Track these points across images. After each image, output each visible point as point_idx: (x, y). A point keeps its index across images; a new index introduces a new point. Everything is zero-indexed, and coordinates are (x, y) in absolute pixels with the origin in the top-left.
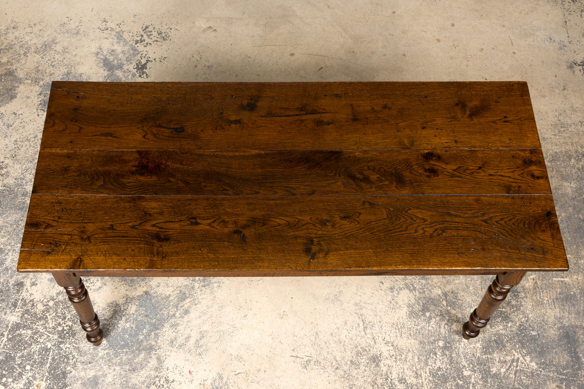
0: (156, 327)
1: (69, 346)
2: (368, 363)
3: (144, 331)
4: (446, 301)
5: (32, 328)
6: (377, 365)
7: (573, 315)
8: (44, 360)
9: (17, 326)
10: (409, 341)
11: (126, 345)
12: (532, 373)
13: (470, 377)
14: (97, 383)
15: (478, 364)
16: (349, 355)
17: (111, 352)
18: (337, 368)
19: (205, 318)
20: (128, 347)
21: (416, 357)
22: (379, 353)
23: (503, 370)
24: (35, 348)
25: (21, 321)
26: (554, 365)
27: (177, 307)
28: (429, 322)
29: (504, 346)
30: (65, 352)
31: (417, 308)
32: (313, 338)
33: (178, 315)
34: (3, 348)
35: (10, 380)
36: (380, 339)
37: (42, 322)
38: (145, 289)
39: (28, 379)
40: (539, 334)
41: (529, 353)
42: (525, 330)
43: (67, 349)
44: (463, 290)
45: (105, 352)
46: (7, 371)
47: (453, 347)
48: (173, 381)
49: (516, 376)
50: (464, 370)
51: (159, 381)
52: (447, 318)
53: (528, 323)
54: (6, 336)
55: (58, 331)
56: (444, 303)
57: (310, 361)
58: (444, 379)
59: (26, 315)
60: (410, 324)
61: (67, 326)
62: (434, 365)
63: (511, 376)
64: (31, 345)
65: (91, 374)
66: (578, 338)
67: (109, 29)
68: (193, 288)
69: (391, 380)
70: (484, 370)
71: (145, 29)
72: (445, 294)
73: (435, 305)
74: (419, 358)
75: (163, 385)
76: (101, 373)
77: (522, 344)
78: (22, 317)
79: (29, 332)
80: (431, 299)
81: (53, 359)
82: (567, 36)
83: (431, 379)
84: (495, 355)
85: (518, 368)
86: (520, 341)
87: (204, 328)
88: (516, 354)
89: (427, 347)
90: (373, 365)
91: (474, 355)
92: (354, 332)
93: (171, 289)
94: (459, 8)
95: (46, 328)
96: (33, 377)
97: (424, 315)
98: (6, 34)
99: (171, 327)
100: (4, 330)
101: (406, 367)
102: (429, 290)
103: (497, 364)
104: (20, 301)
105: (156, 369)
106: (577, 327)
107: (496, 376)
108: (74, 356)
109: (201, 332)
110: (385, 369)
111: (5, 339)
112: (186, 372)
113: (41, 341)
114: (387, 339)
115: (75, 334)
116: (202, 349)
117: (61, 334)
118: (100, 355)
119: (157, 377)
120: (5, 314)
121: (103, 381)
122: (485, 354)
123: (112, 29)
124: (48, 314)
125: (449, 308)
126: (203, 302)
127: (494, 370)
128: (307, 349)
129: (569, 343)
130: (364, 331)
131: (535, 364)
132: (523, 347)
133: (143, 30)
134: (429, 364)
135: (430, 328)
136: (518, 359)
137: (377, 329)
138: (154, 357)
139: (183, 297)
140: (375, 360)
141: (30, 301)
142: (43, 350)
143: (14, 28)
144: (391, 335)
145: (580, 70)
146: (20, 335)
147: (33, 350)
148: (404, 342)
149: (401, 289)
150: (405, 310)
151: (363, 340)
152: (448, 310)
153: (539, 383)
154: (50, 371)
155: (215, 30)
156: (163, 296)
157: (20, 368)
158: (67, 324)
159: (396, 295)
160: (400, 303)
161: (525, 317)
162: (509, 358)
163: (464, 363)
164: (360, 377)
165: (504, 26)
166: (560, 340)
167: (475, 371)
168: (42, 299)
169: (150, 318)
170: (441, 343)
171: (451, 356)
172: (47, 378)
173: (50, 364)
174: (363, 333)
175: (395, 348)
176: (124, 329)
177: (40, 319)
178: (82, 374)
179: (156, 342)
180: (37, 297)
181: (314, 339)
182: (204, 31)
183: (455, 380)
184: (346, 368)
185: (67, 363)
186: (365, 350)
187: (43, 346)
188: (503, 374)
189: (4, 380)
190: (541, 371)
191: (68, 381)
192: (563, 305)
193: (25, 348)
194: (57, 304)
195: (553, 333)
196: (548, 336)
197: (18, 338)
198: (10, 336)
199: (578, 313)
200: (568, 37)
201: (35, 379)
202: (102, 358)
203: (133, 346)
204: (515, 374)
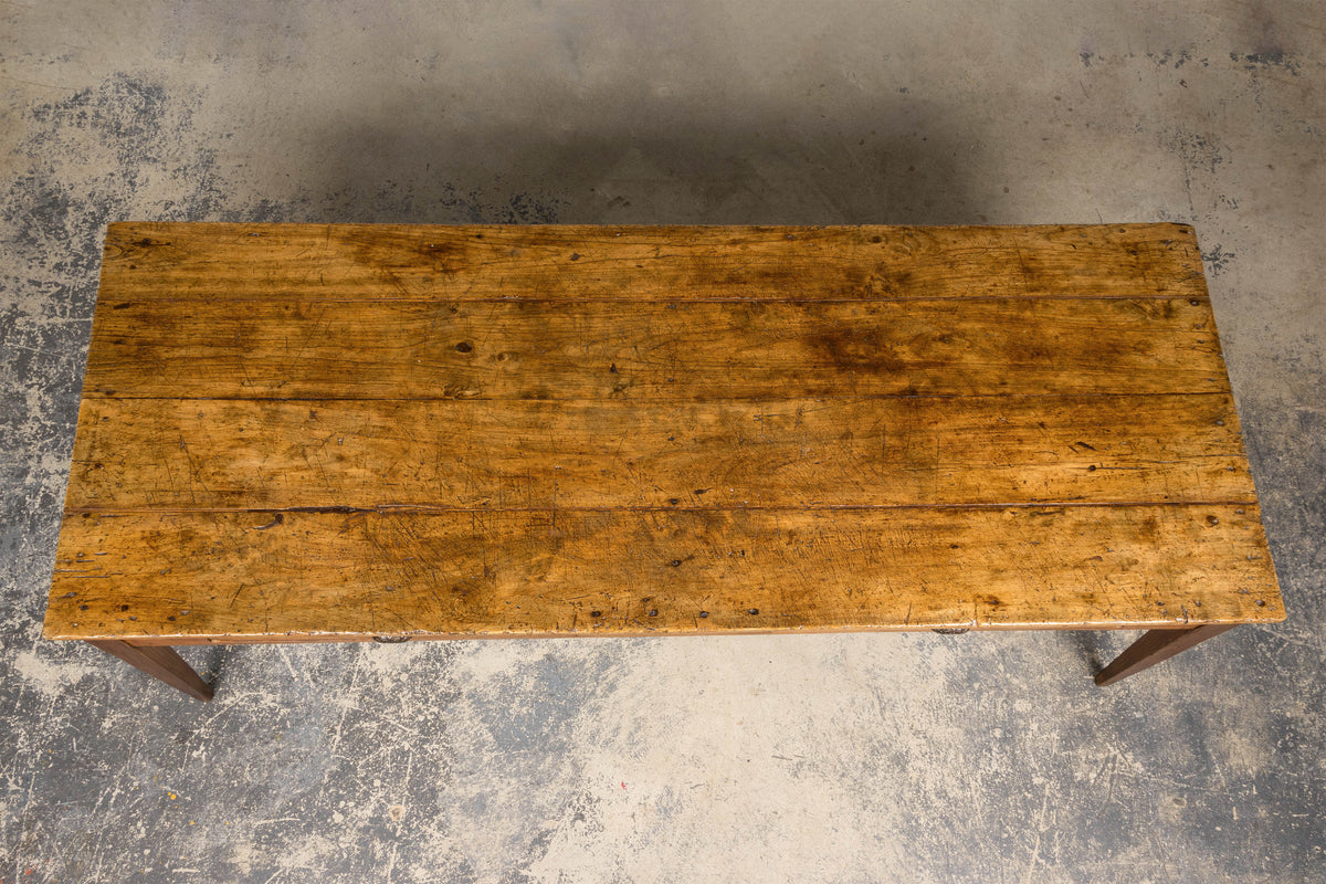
0: (566, 714)
1: (437, 746)
2: (889, 766)
3: (550, 720)
4: (1004, 664)
5: (378, 718)
6: (903, 770)
7: (1198, 685)
8: (401, 770)
9: (355, 716)
10: (949, 730)
11: (523, 744)
12: (1136, 779)
13: (1043, 786)
14: (484, 806)
15: (1054, 765)
16: (860, 754)
17: (502, 755)
18: (843, 775)
19: (639, 696)
20: (527, 746)
21: (961, 755)
22: (905, 750)
23: (1093, 775)
24: (385, 750)
25: (360, 706)
26: (1170, 767)
27: (597, 680)
28: (979, 699)
29: (1094, 737)
30: (432, 756)
31: (960, 675)
32: (804, 727)
33: (598, 692)
34: (336, 752)
35: (351, 804)
36: (906, 727)
37: (392, 709)
38: (546, 651)
39: (378, 802)
40: (1145, 717)
41: (1131, 748)
42: (1124, 710)
43: (435, 752)
44: (1029, 646)
45: (494, 755)
46: (345, 789)
47: (1017, 738)
48: (598, 800)
49: (1112, 785)
50: (1033, 775)
51: (578, 800)
52: (1006, 691)
53: (1129, 700)
54: (339, 732)
55: (419, 722)
56: (1001, 667)
57: (801, 764)
58: (1005, 790)
59: (367, 698)
60: (950, 702)
61: (431, 714)
62: (988, 768)
63: (1105, 784)
64: (379, 746)
65: (474, 790)
66: (1206, 722)
67: (458, 202)
68: (619, 647)
69: (925, 793)
70: (1064, 775)
71: (516, 203)
72: (1002, 653)
73: (988, 671)
74: (965, 758)
75: (584, 807)
76: (488, 789)
77: (1121, 732)
78: (361, 700)
79: (375, 725)
80: (980, 660)
81: (415, 769)
82: (1189, 206)
83: (984, 790)
84: (1080, 751)
85: (1116, 771)
86: (1118, 729)
87: (641, 713)
88: (1111, 748)
89: (978, 740)
90: (897, 770)
91: (1047, 751)
92: (866, 716)
93: (586, 650)
94: (1016, 159)
95: (399, 717)
96: (385, 798)
97: (970, 686)
98: (292, 212)
99: (590, 712)
100: (335, 722)
101: (946, 772)
102: (978, 647)
103: (1084, 765)
104: (355, 674)
105: (572, 781)
106: (1204, 705)
107: (1082, 785)
108: (445, 763)
109: (636, 719)
110: (915, 775)
111: (338, 738)
112: (617, 783)
113: (394, 739)
114: (917, 726)
115: (445, 727)
116: (639, 747)
117: (423, 727)
118: (485, 759)
119: (574, 793)
120: (335, 696)
121: (493, 801)
122: (1065, 750)
123: (463, 203)
124: (400, 695)
125: (1008, 675)
126: (636, 670)
127: (1079, 775)
128: (798, 744)
129: (1192, 730)
130: (882, 714)
131: (1140, 766)
132: (1122, 738)
133: (513, 205)
134: (981, 766)
135: (981, 708)
136: (1115, 756)
137: (900, 709)
138: (567, 762)
139: (604, 663)
140: (900, 761)
141: (372, 674)
142: (398, 755)
143: (303, 201)
144: (922, 720)
145: (1210, 268)
146: (360, 730)
147: (382, 754)
148: (942, 732)
149: (934, 645)
150: (941, 680)
151: (880, 728)
152: (1007, 679)
153: (1148, 795)
154: (412, 788)
155: (627, 203)
156: (575, 662)
157: (365, 784)
158: (431, 710)
159: (927, 655)
160: (935, 667)
161: (1125, 690)
162: (1101, 756)
163: (1033, 765)
164: (877, 789)
165: (1088, 191)
166: (1178, 726)
167: (1050, 777)
168: (390, 671)
169: (558, 699)
170: (998, 733)
171: (1013, 753)
172: (407, 799)
173: (411, 776)
174: (880, 718)
175: (930, 741)
176: (518, 717)
177: (390, 703)
178: (461, 791)
179: (569, 737)
180: (381, 667)
181: (805, 729)
182: (610, 205)
183: (1020, 792)
184: (856, 774)
185: (437, 775)
186: (884, 746)
187: (397, 747)
188: (1092, 781)
189: (342, 804)
190: (1150, 777)
191: (439, 803)
192: (1182, 669)
193: (370, 752)
194: (412, 677)
195: (1167, 714)
196: (1159, 719)
197: (357, 735)
198: (345, 733)
199: (1205, 682)
200: (1192, 209)
201: (389, 801)
202: (489, 764)
203: (534, 743)
204: (1111, 781)
